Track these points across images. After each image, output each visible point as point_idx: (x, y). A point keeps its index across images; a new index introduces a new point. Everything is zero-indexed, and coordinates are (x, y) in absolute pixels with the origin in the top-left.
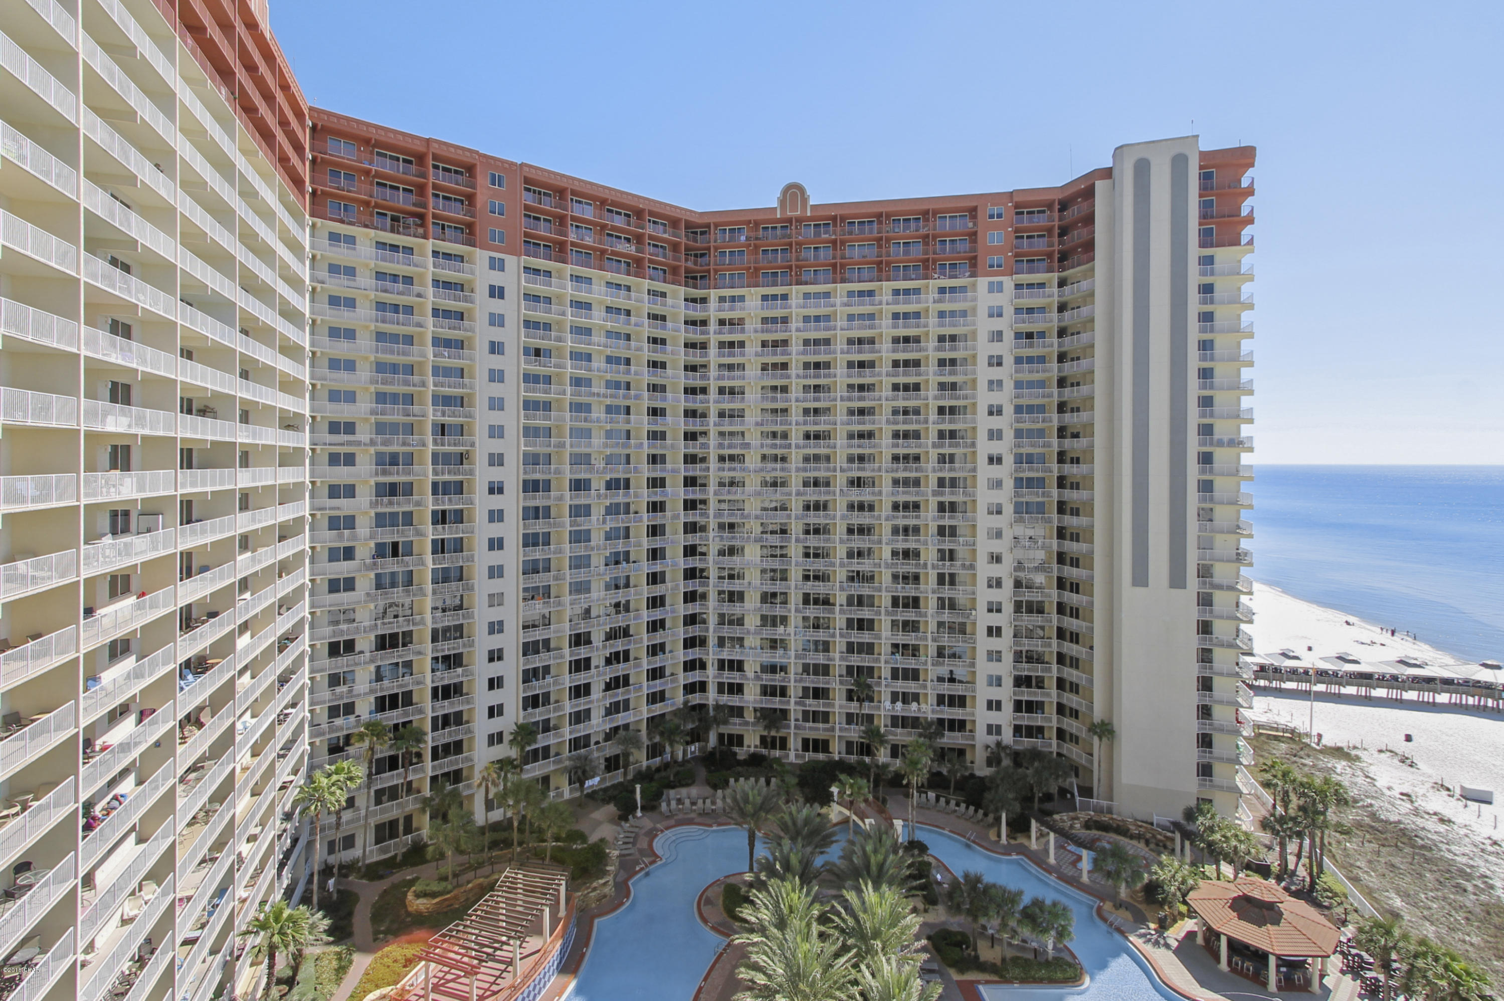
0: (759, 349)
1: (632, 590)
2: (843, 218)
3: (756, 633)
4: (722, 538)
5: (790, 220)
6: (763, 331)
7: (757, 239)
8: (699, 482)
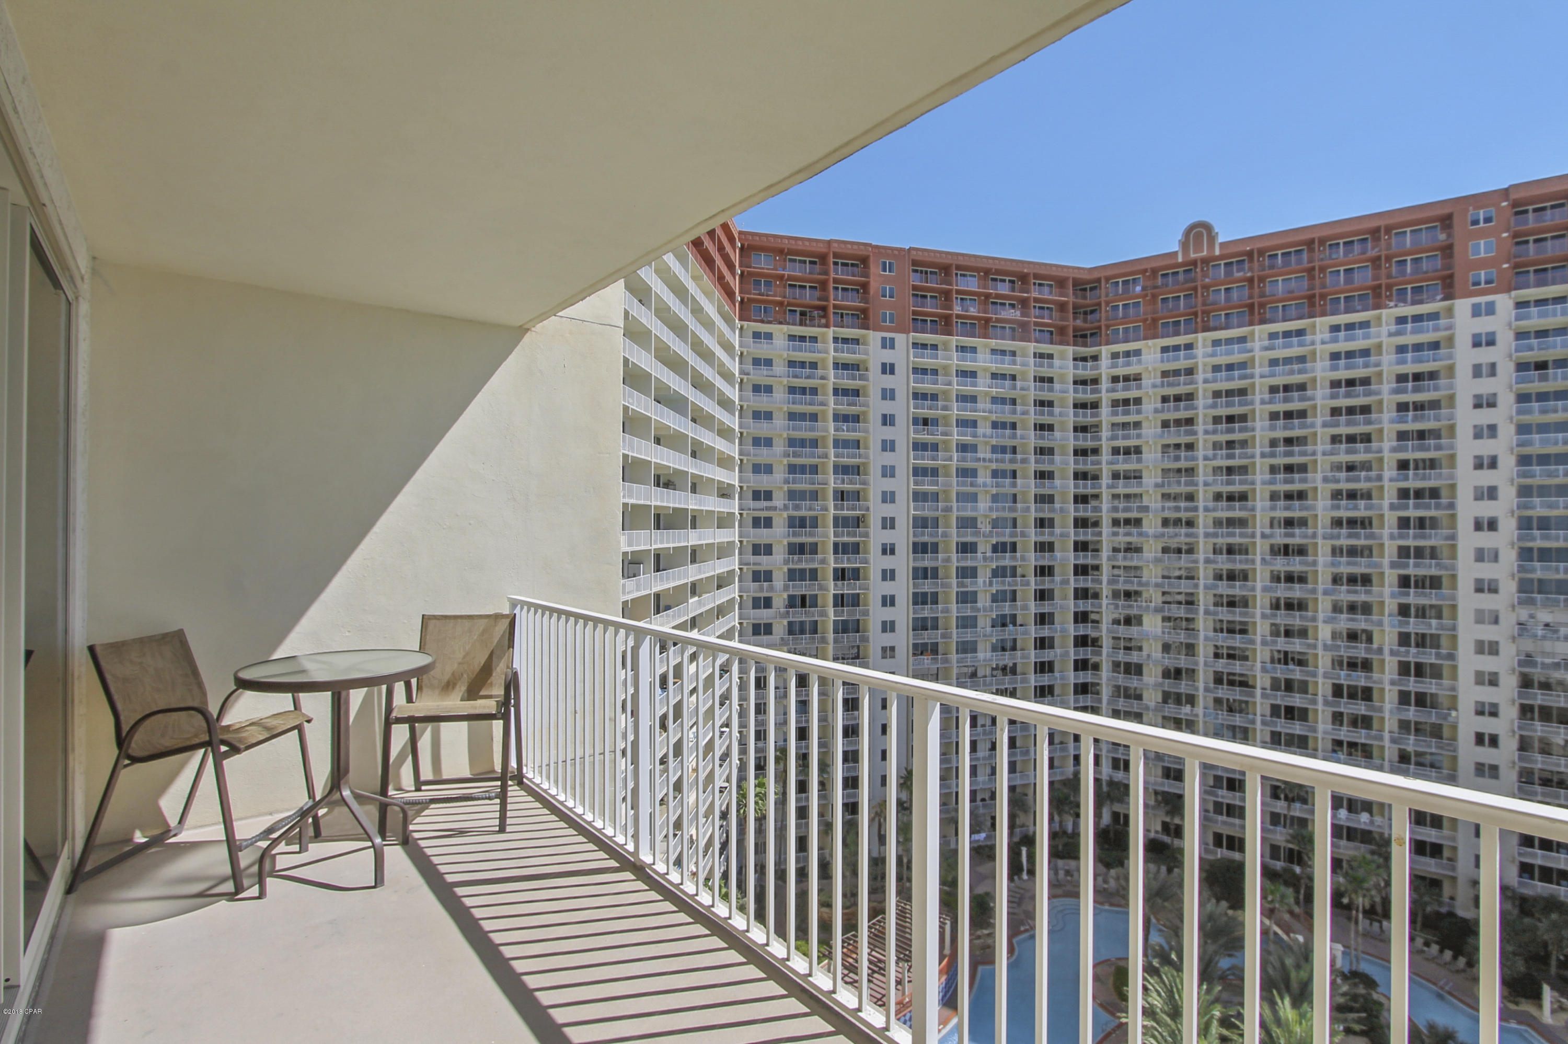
0: (1159, 405)
1: (1019, 653)
2: (1261, 252)
3: (1156, 710)
4: (1117, 607)
5: (1194, 263)
6: (1163, 386)
7: (1155, 287)
8: (1090, 547)
